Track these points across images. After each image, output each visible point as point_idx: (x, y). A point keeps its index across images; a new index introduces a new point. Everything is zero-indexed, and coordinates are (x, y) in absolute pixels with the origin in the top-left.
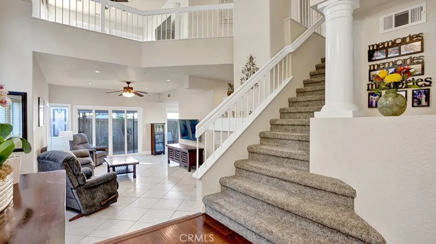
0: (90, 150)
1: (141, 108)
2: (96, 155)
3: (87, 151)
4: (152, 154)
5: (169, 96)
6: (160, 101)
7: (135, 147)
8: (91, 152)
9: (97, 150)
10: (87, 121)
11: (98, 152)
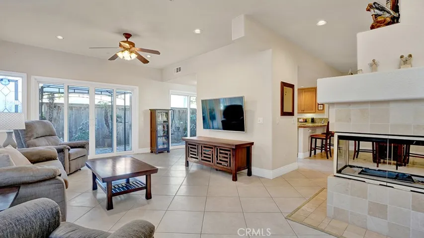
0: (59, 147)
1: (137, 87)
2: (69, 155)
3: (52, 149)
4: (152, 152)
5: (179, 70)
6: (162, 80)
7: (126, 143)
8: (61, 151)
9: (72, 147)
10: (55, 107)
11: (72, 151)
